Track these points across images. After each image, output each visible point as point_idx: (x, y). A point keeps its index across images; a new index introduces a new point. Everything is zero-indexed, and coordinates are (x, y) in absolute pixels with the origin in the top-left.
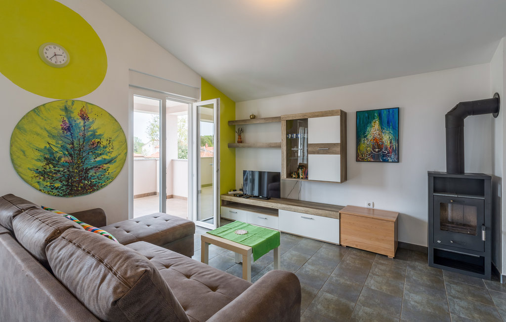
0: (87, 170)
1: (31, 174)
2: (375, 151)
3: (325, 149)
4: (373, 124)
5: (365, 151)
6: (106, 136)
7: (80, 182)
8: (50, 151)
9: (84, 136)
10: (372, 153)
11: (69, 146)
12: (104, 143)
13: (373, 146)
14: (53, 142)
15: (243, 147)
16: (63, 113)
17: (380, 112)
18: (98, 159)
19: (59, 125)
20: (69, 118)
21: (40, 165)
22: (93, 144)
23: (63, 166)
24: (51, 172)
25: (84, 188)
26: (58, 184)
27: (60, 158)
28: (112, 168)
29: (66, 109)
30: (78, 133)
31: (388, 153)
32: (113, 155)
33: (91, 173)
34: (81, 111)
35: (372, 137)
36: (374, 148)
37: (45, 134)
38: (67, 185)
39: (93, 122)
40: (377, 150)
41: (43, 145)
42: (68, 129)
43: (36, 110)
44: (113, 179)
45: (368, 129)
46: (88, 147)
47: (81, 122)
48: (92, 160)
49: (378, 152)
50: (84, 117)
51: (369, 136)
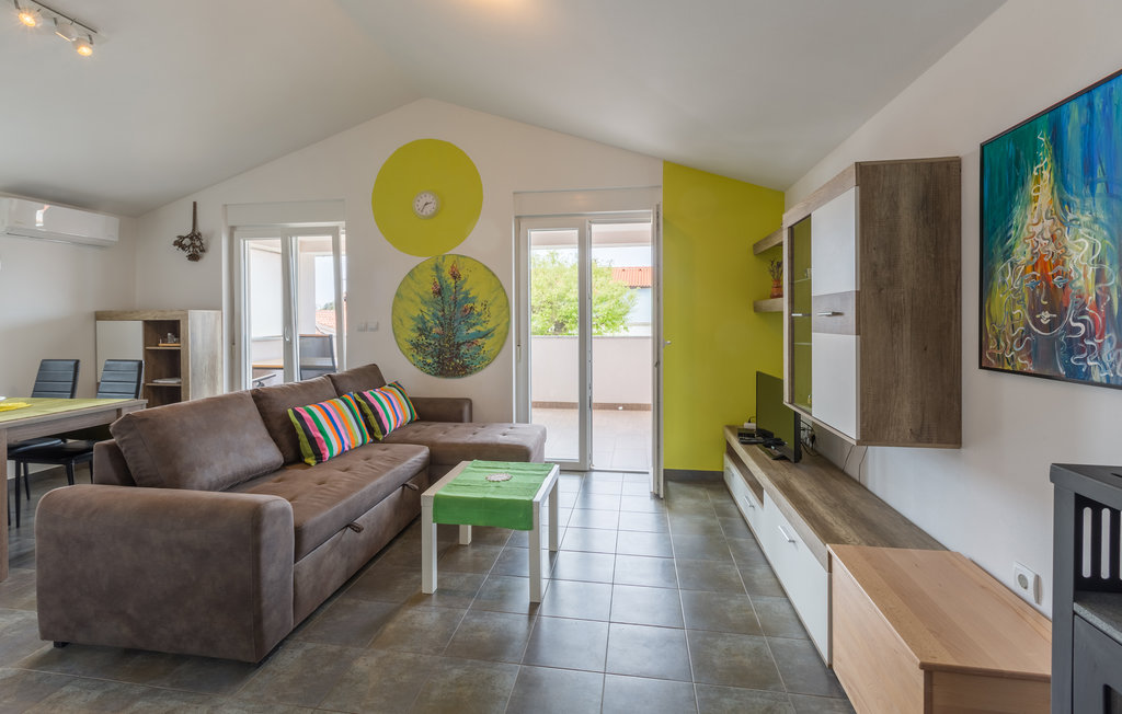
0: (459, 345)
1: (407, 346)
2: (1037, 323)
4: (1031, 186)
5: (1006, 322)
6: (481, 299)
7: (451, 360)
8: (422, 319)
9: (455, 300)
10: (1030, 331)
11: (440, 314)
12: (479, 308)
13: (1034, 298)
14: (425, 309)
16: (434, 273)
17: (1054, 116)
18: (472, 331)
19: (430, 288)
20: (440, 278)
21: (415, 335)
22: (465, 311)
23: (434, 339)
24: (423, 344)
25: (455, 368)
26: (429, 361)
27: (431, 329)
28: (488, 344)
29: (437, 268)
30: (449, 297)
31: (1090, 335)
32: (490, 326)
33: (463, 349)
34: (452, 267)
35: (1029, 256)
36: (1035, 310)
37: (418, 300)
38: (438, 362)
39: (465, 280)
41: (416, 313)
42: (439, 292)
43: (411, 274)
44: (490, 361)
45: (1017, 211)
46: (460, 315)
47: (451, 281)
48: (465, 332)
49: (1051, 327)
50: (455, 276)
51: (1018, 249)
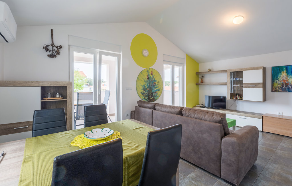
0: (153, 93)
1: (140, 94)
3: (254, 85)
5: (277, 87)
6: (157, 81)
7: (151, 97)
8: (144, 86)
9: (152, 81)
10: (282, 87)
11: (149, 85)
12: (157, 83)
14: (145, 83)
15: (204, 85)
16: (147, 73)
18: (155, 89)
19: (146, 77)
20: (149, 74)
21: (142, 91)
22: (154, 84)
23: (147, 92)
24: (144, 93)
25: (152, 100)
26: (146, 98)
27: (146, 89)
28: (159, 93)
29: (148, 72)
30: (151, 80)
32: (159, 88)
33: (154, 94)
34: (151, 72)
37: (143, 81)
38: (148, 98)
39: (154, 76)
40: (285, 86)
41: (143, 84)
42: (148, 79)
43: (141, 72)
46: (153, 85)
47: (151, 75)
50: (152, 74)
